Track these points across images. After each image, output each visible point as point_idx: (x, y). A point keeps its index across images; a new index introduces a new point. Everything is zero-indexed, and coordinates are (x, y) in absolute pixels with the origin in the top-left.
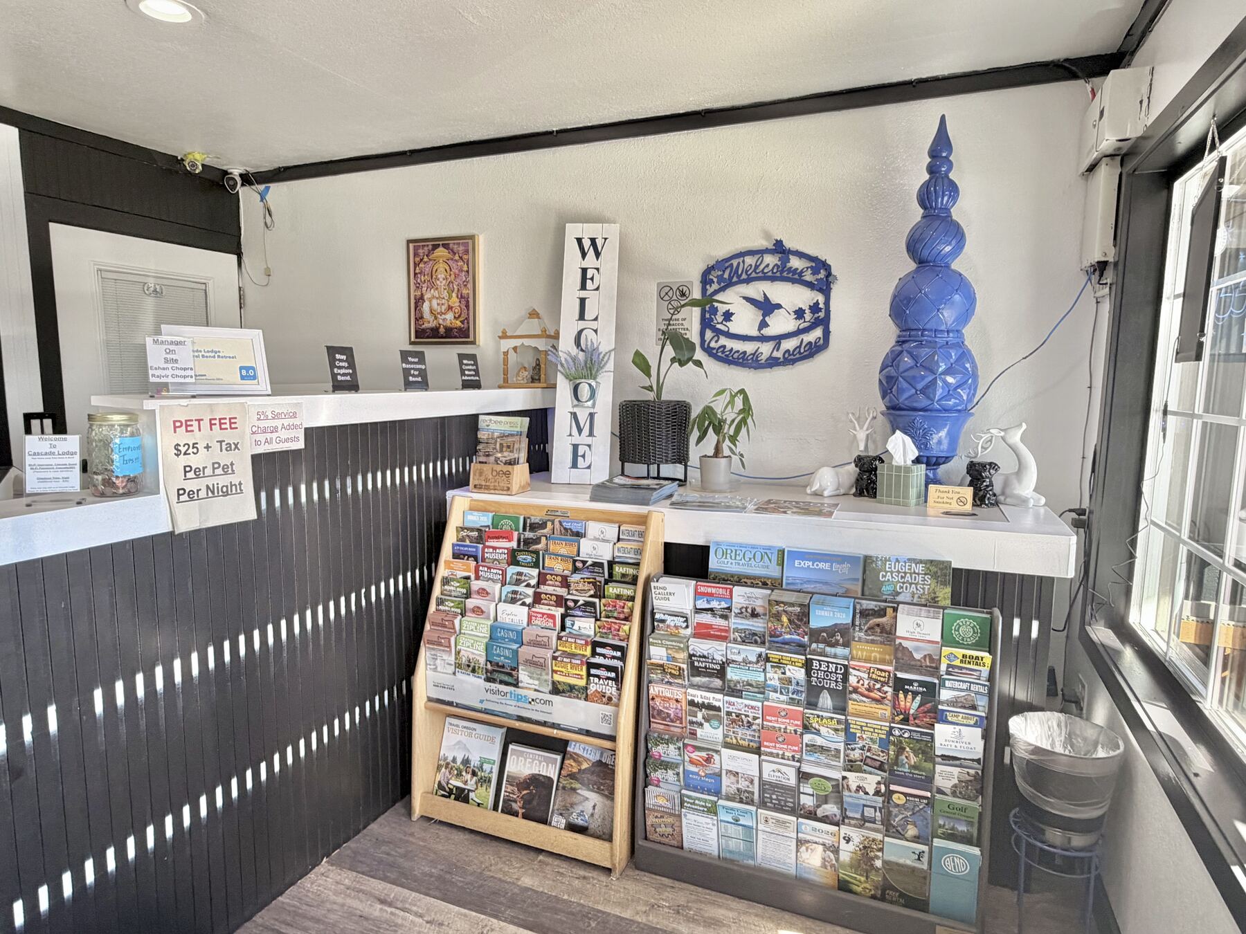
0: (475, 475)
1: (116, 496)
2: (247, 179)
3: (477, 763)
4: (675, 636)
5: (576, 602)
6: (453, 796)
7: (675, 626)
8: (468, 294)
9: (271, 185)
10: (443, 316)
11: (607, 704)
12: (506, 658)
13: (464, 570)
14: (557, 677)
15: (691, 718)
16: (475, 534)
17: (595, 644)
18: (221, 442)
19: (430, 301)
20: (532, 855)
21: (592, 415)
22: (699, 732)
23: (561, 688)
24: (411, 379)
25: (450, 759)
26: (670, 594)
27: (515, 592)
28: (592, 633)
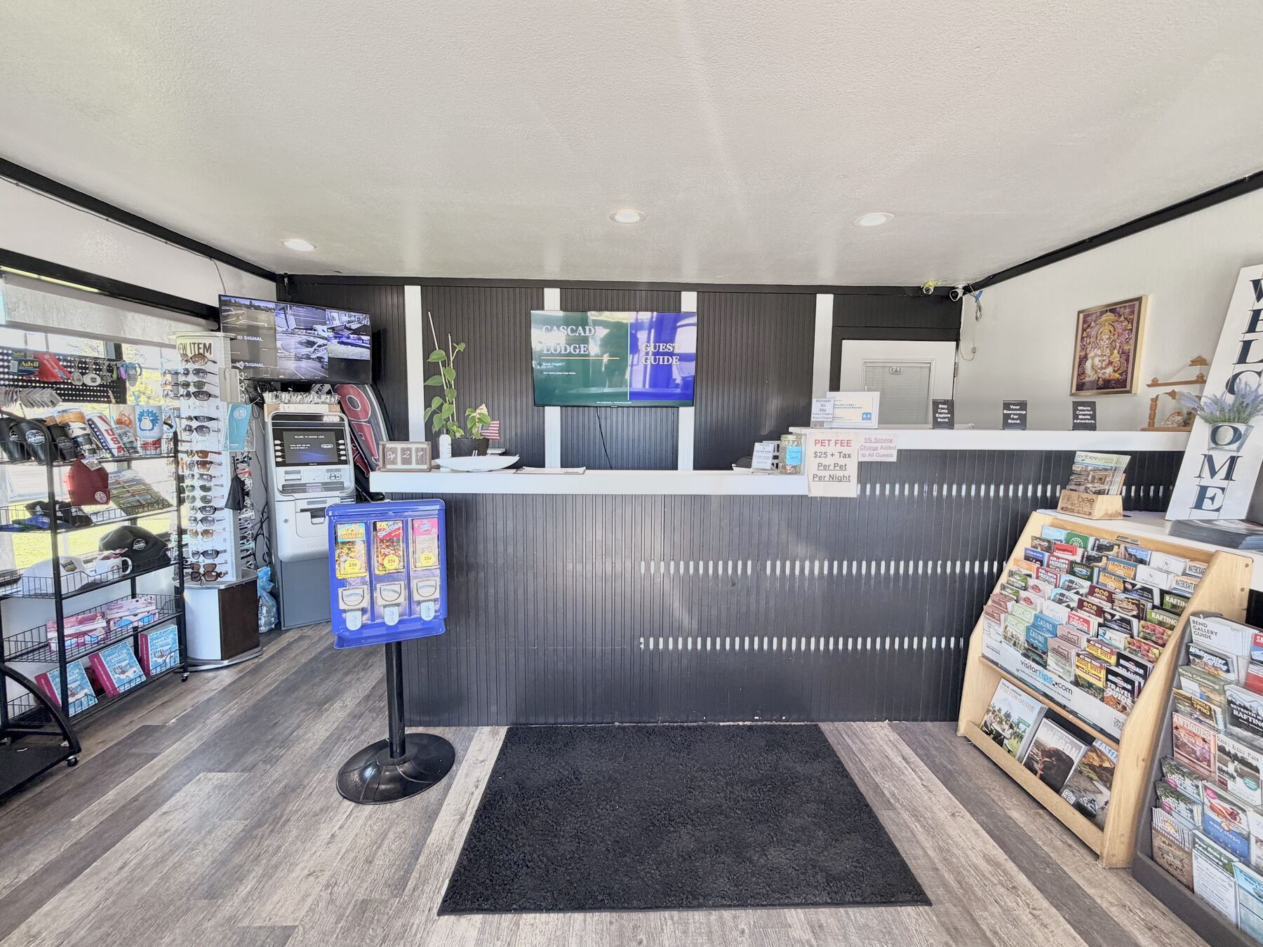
0: (1063, 499)
1: (786, 473)
2: (967, 290)
3: (1016, 721)
4: (1214, 676)
5: (1113, 616)
6: (992, 736)
7: (1213, 666)
8: (1129, 349)
9: (983, 289)
10: (1103, 371)
11: (1122, 712)
12: (1040, 642)
13: (1027, 569)
14: (1079, 672)
15: (1221, 765)
16: (1046, 544)
17: (1120, 656)
18: (840, 453)
19: (1093, 359)
20: (1034, 805)
21: (1233, 460)
22: (1230, 783)
23: (1081, 683)
24: (1010, 421)
25: (997, 709)
26: (1212, 633)
27: (1062, 595)
28: (1122, 647)
